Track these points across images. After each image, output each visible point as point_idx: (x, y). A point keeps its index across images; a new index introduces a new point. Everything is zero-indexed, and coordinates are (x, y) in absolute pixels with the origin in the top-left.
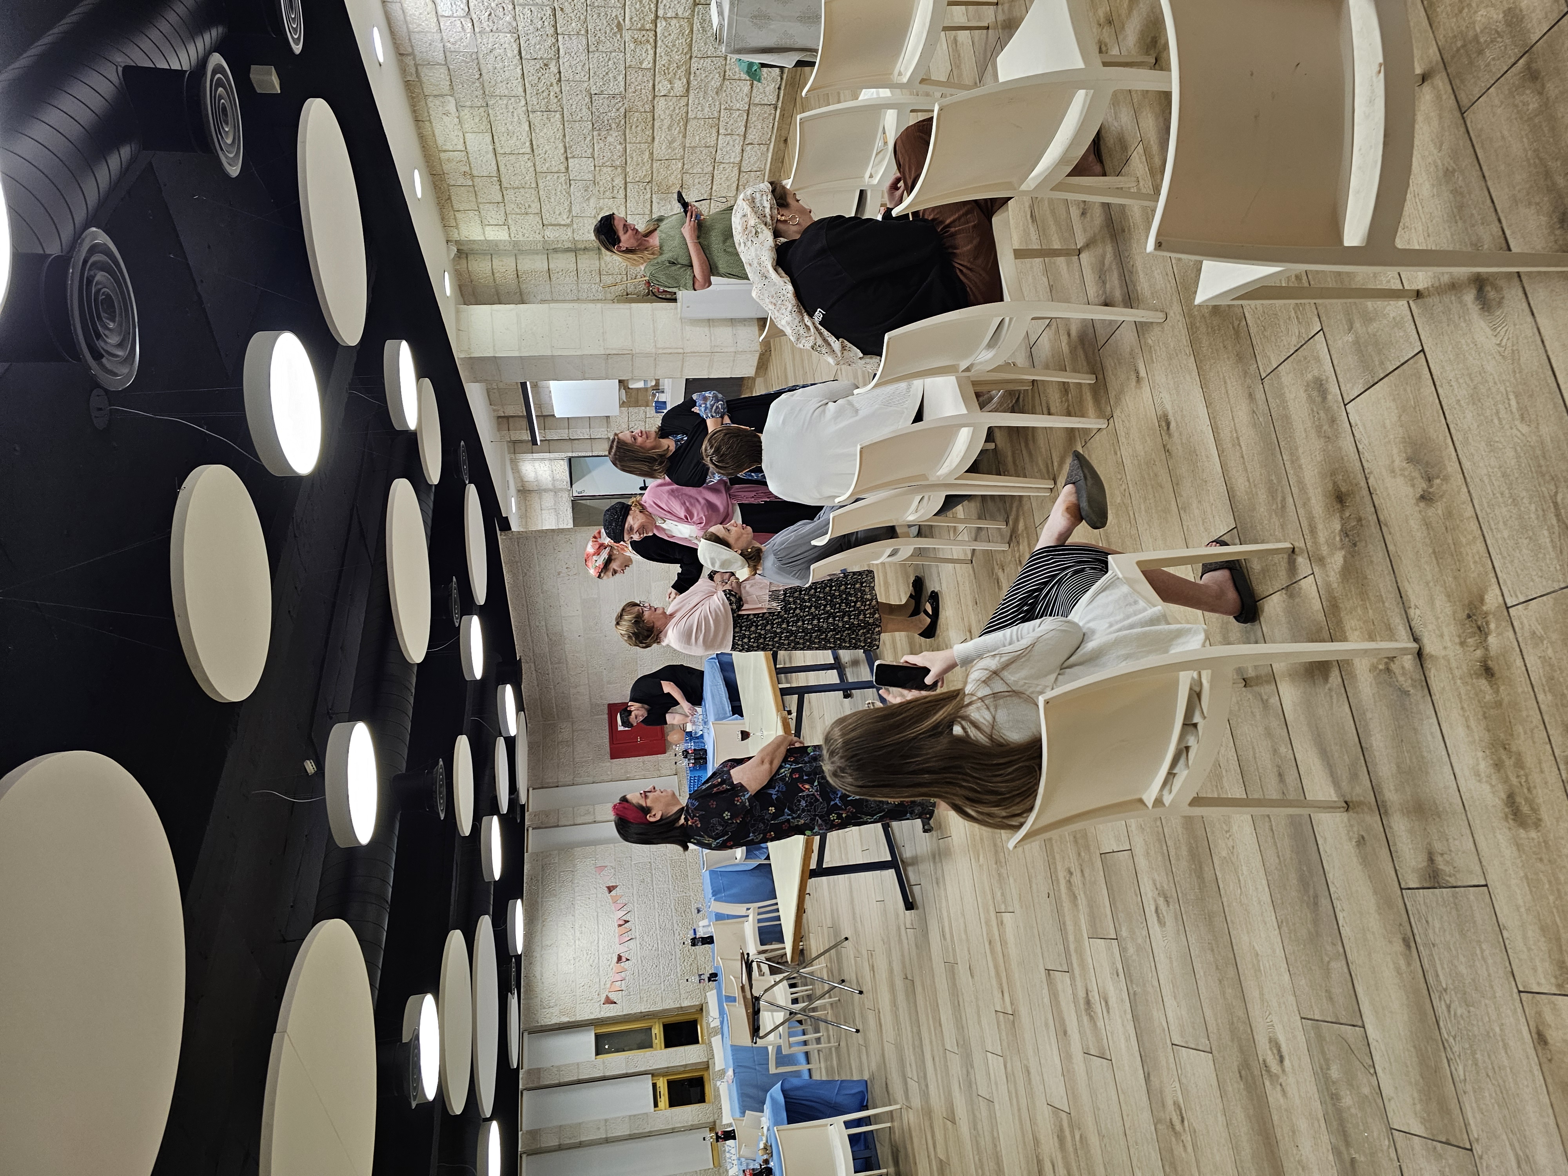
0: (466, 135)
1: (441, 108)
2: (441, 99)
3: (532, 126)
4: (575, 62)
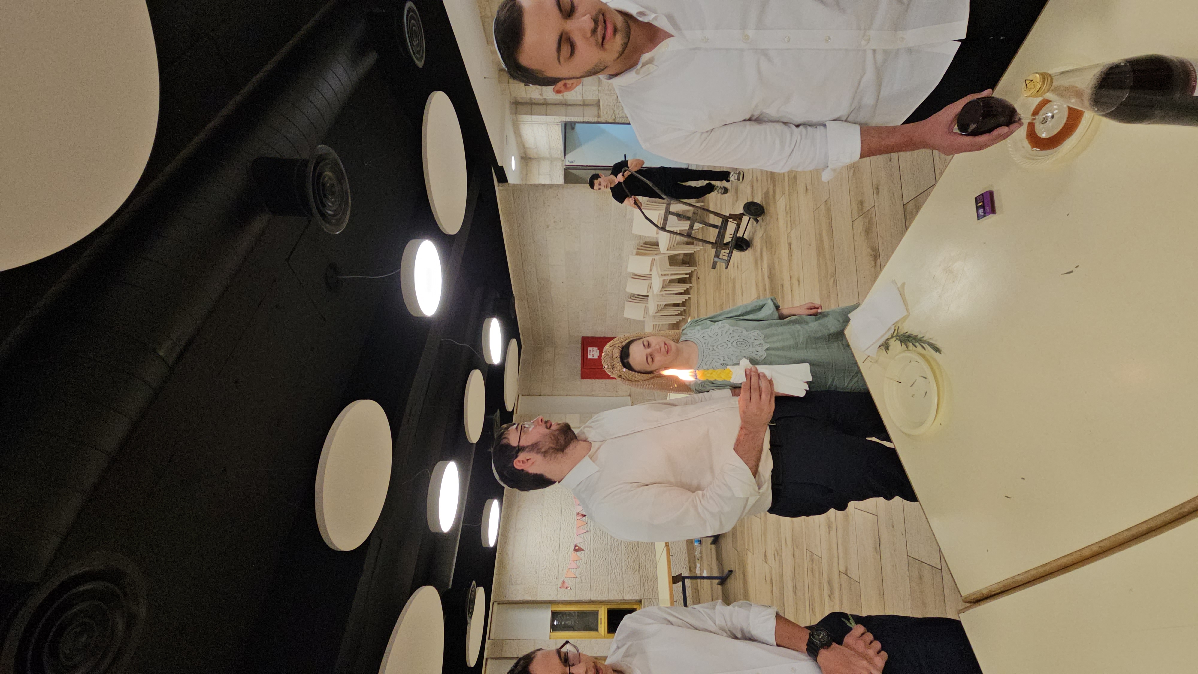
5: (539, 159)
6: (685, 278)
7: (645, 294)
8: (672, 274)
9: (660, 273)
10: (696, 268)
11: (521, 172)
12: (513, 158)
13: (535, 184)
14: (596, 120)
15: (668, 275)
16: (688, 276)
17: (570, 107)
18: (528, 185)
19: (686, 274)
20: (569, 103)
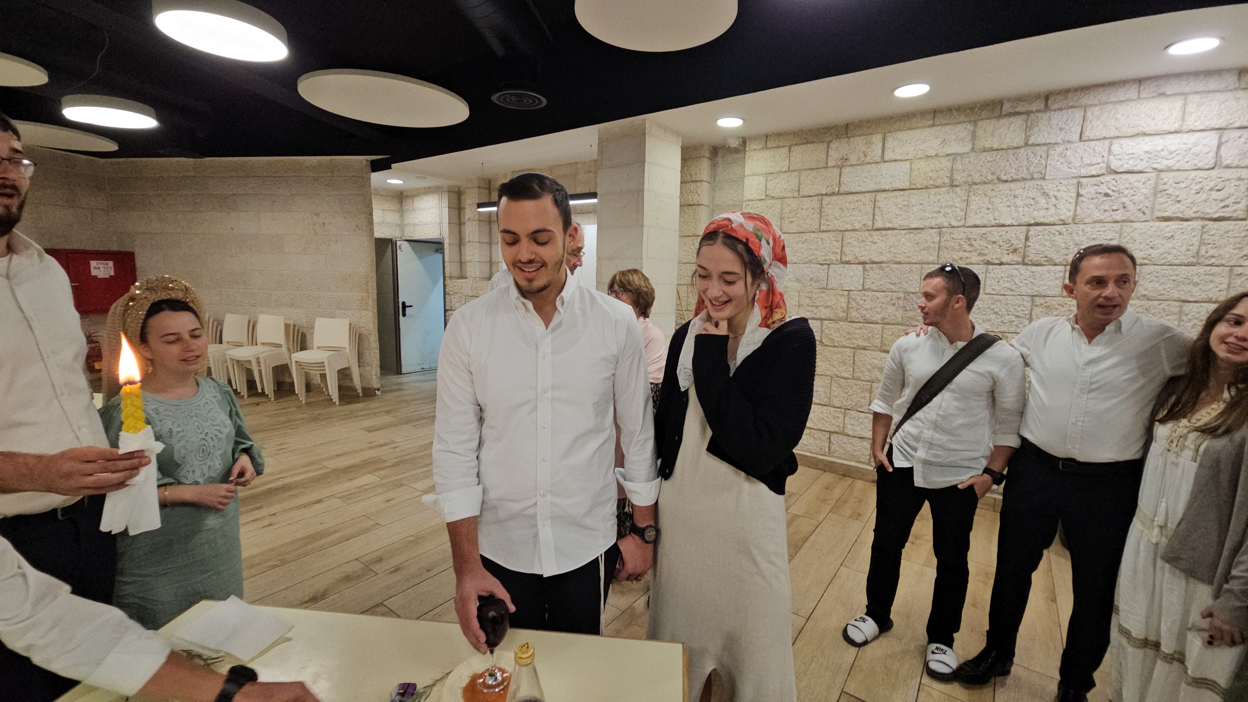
0: (908, 163)
1: (954, 137)
2: (969, 137)
3: (916, 232)
4: (1017, 281)
5: (401, 211)
6: (256, 388)
7: (225, 338)
8: (260, 371)
9: (261, 356)
10: (272, 399)
11: (384, 190)
12: (401, 182)
13: (372, 204)
14: (447, 274)
15: (260, 366)
16: (260, 391)
17: (458, 249)
18: (370, 196)
19: (263, 389)
20: (462, 247)
